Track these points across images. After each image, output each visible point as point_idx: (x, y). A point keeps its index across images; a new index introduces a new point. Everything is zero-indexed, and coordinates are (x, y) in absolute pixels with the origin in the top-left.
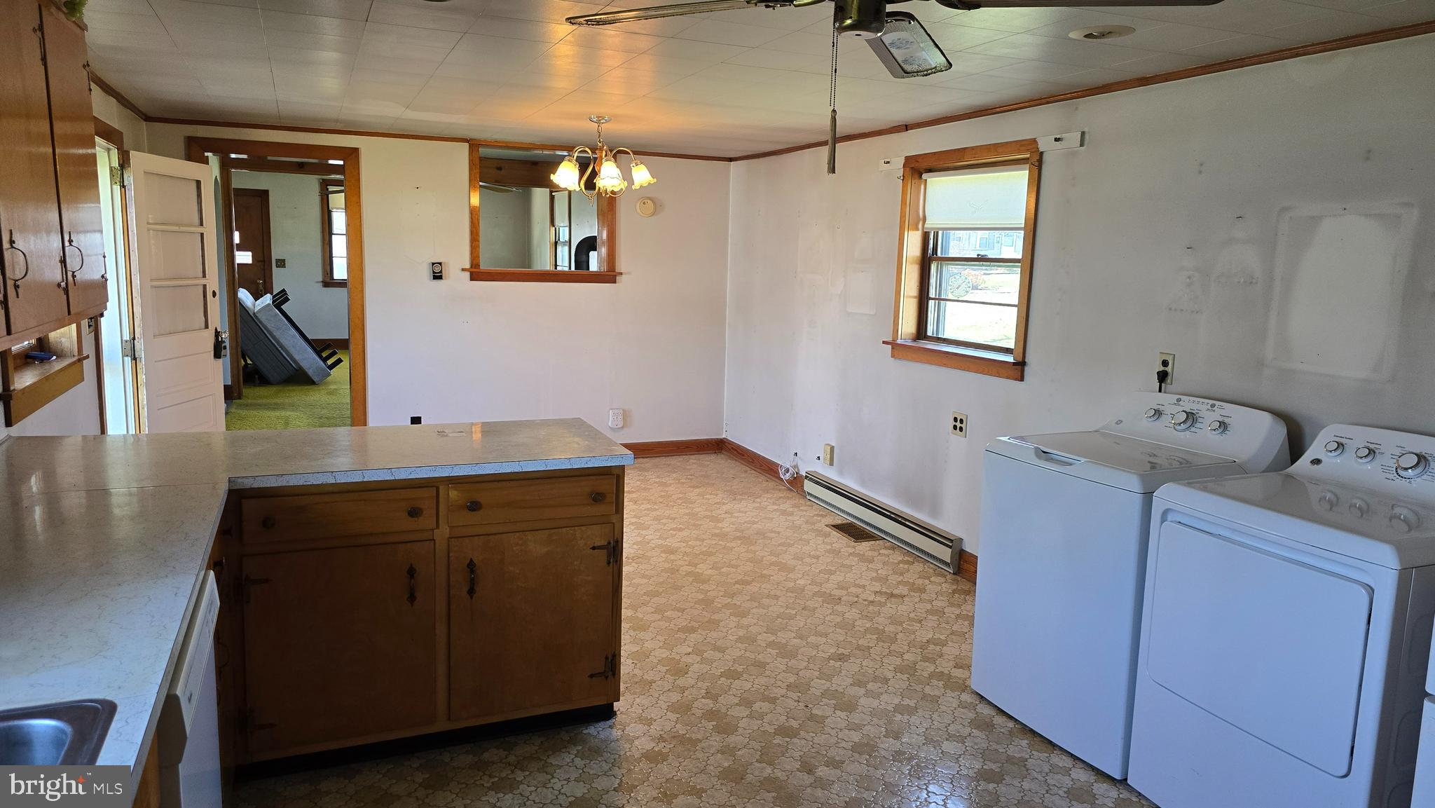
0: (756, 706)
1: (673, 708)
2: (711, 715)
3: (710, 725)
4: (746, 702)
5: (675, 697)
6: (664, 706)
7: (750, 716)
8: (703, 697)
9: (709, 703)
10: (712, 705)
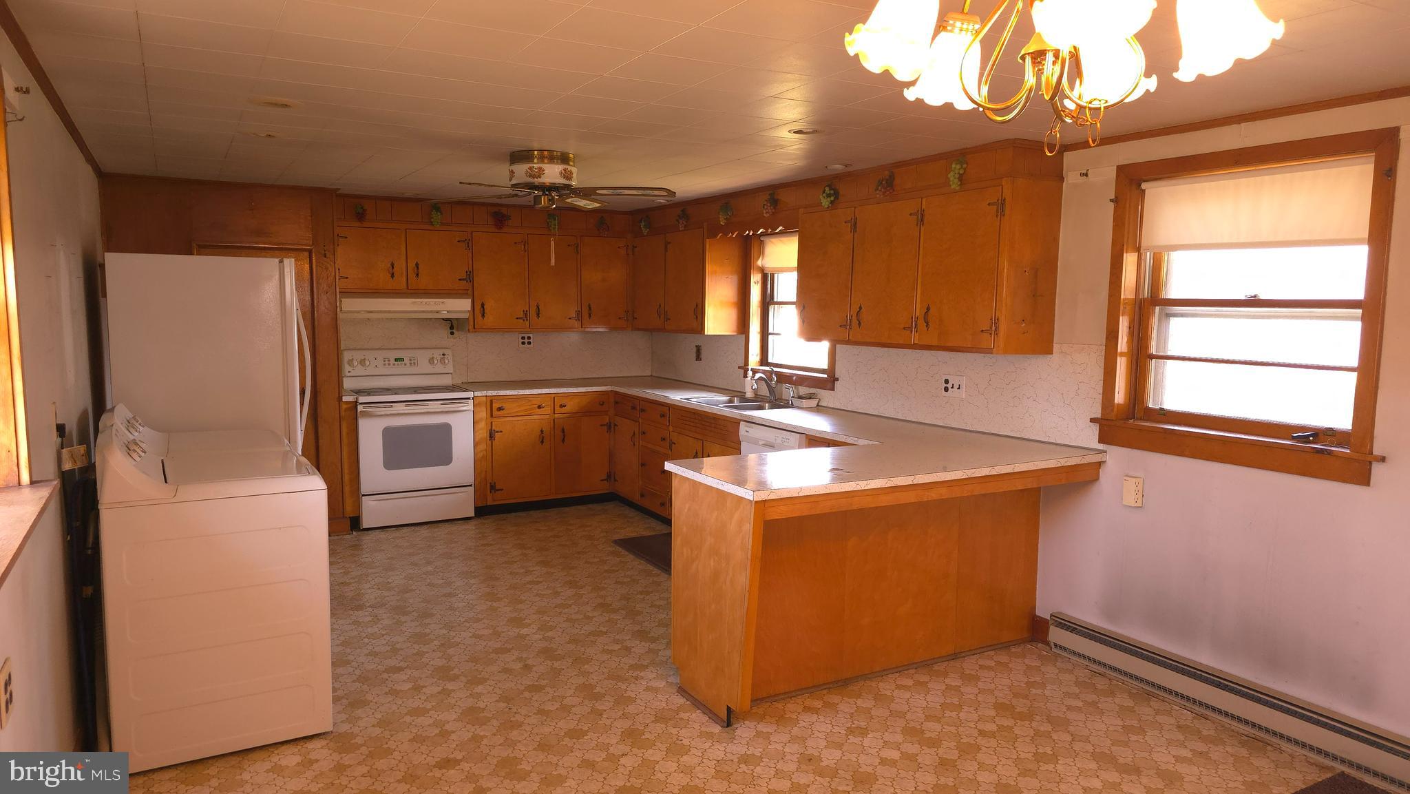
0: (557, 705)
1: (632, 701)
2: (598, 697)
3: (598, 690)
4: (566, 709)
5: (631, 709)
6: (638, 701)
7: (563, 698)
8: (605, 710)
9: (600, 706)
10: (597, 704)
